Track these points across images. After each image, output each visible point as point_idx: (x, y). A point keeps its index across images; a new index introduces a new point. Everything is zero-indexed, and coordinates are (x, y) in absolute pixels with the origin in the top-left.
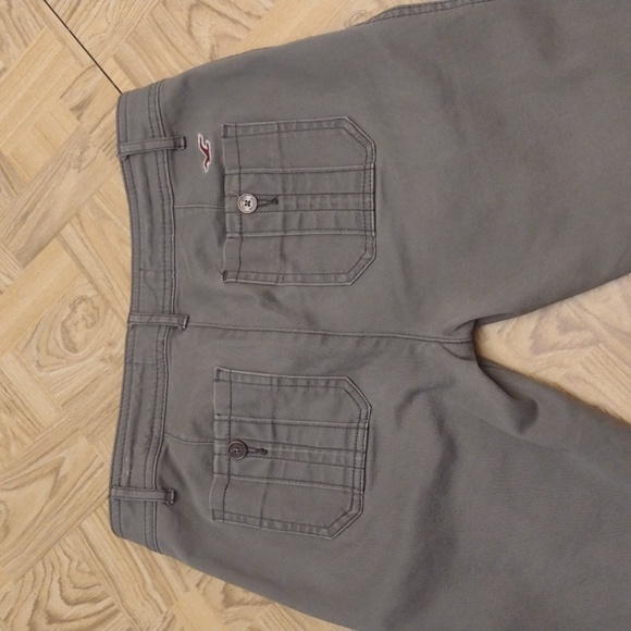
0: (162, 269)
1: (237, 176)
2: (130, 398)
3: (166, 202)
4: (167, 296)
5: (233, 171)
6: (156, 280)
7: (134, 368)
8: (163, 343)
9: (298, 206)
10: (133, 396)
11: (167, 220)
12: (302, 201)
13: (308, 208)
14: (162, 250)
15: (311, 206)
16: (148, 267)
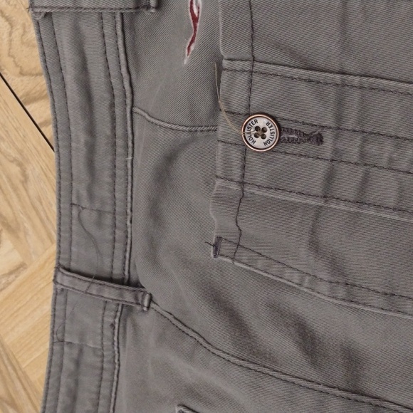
0: (108, 208)
1: (245, 77)
2: (58, 391)
3: (118, 101)
4: (118, 253)
5: (238, 65)
6: (99, 224)
7: (66, 349)
8: (113, 325)
9: (362, 155)
10: (63, 389)
11: (119, 131)
12: (372, 149)
13: (384, 162)
14: (108, 180)
15: (391, 160)
16: (85, 203)
